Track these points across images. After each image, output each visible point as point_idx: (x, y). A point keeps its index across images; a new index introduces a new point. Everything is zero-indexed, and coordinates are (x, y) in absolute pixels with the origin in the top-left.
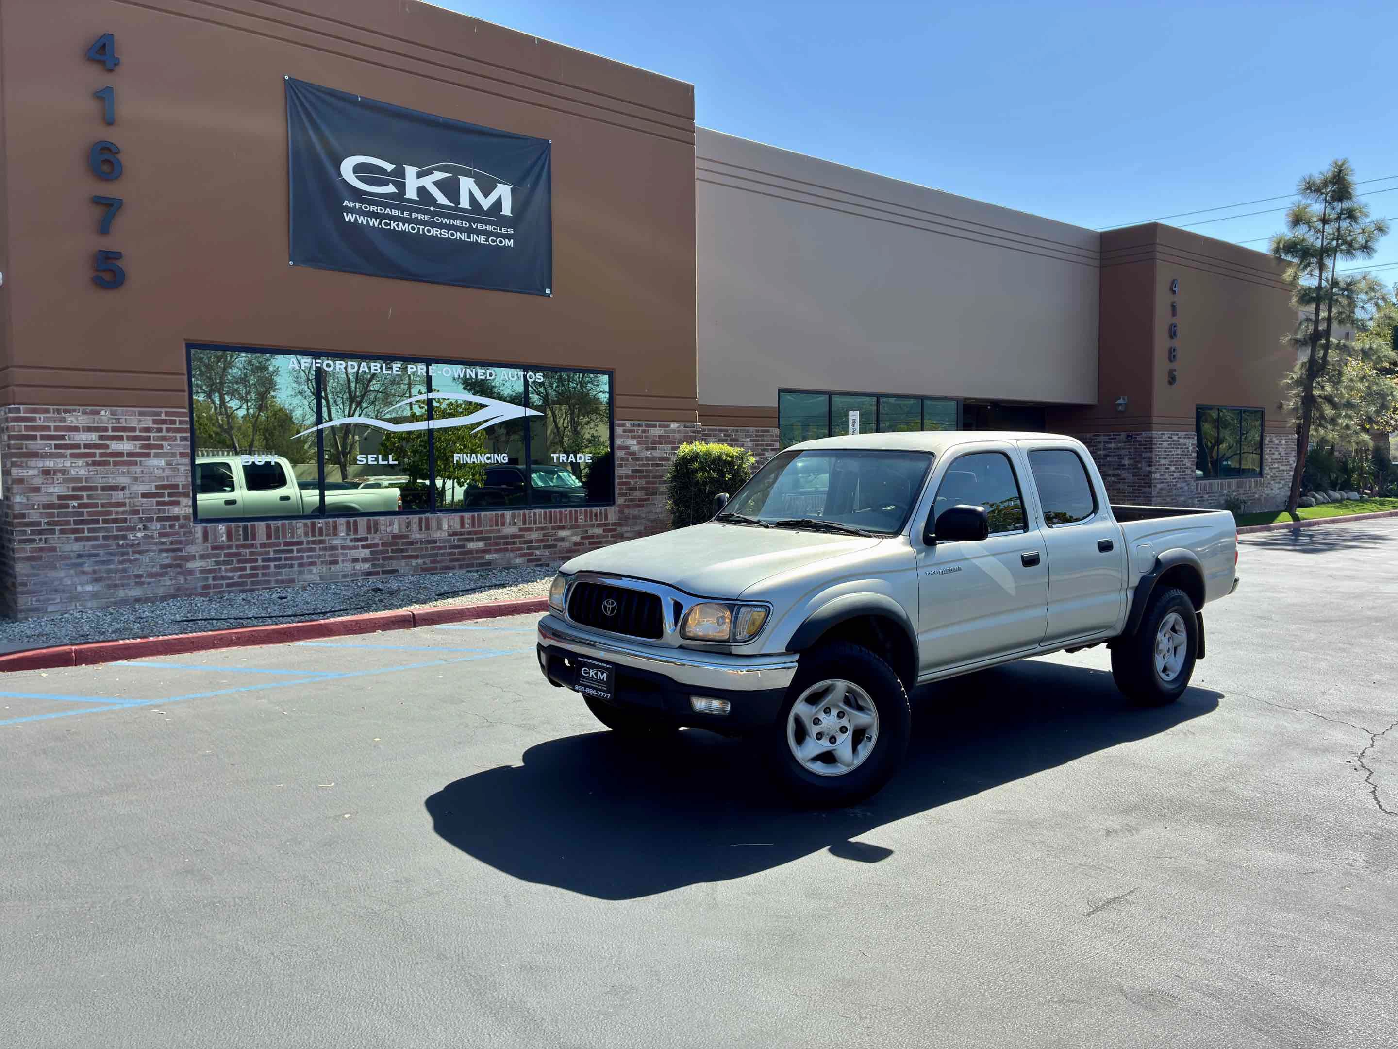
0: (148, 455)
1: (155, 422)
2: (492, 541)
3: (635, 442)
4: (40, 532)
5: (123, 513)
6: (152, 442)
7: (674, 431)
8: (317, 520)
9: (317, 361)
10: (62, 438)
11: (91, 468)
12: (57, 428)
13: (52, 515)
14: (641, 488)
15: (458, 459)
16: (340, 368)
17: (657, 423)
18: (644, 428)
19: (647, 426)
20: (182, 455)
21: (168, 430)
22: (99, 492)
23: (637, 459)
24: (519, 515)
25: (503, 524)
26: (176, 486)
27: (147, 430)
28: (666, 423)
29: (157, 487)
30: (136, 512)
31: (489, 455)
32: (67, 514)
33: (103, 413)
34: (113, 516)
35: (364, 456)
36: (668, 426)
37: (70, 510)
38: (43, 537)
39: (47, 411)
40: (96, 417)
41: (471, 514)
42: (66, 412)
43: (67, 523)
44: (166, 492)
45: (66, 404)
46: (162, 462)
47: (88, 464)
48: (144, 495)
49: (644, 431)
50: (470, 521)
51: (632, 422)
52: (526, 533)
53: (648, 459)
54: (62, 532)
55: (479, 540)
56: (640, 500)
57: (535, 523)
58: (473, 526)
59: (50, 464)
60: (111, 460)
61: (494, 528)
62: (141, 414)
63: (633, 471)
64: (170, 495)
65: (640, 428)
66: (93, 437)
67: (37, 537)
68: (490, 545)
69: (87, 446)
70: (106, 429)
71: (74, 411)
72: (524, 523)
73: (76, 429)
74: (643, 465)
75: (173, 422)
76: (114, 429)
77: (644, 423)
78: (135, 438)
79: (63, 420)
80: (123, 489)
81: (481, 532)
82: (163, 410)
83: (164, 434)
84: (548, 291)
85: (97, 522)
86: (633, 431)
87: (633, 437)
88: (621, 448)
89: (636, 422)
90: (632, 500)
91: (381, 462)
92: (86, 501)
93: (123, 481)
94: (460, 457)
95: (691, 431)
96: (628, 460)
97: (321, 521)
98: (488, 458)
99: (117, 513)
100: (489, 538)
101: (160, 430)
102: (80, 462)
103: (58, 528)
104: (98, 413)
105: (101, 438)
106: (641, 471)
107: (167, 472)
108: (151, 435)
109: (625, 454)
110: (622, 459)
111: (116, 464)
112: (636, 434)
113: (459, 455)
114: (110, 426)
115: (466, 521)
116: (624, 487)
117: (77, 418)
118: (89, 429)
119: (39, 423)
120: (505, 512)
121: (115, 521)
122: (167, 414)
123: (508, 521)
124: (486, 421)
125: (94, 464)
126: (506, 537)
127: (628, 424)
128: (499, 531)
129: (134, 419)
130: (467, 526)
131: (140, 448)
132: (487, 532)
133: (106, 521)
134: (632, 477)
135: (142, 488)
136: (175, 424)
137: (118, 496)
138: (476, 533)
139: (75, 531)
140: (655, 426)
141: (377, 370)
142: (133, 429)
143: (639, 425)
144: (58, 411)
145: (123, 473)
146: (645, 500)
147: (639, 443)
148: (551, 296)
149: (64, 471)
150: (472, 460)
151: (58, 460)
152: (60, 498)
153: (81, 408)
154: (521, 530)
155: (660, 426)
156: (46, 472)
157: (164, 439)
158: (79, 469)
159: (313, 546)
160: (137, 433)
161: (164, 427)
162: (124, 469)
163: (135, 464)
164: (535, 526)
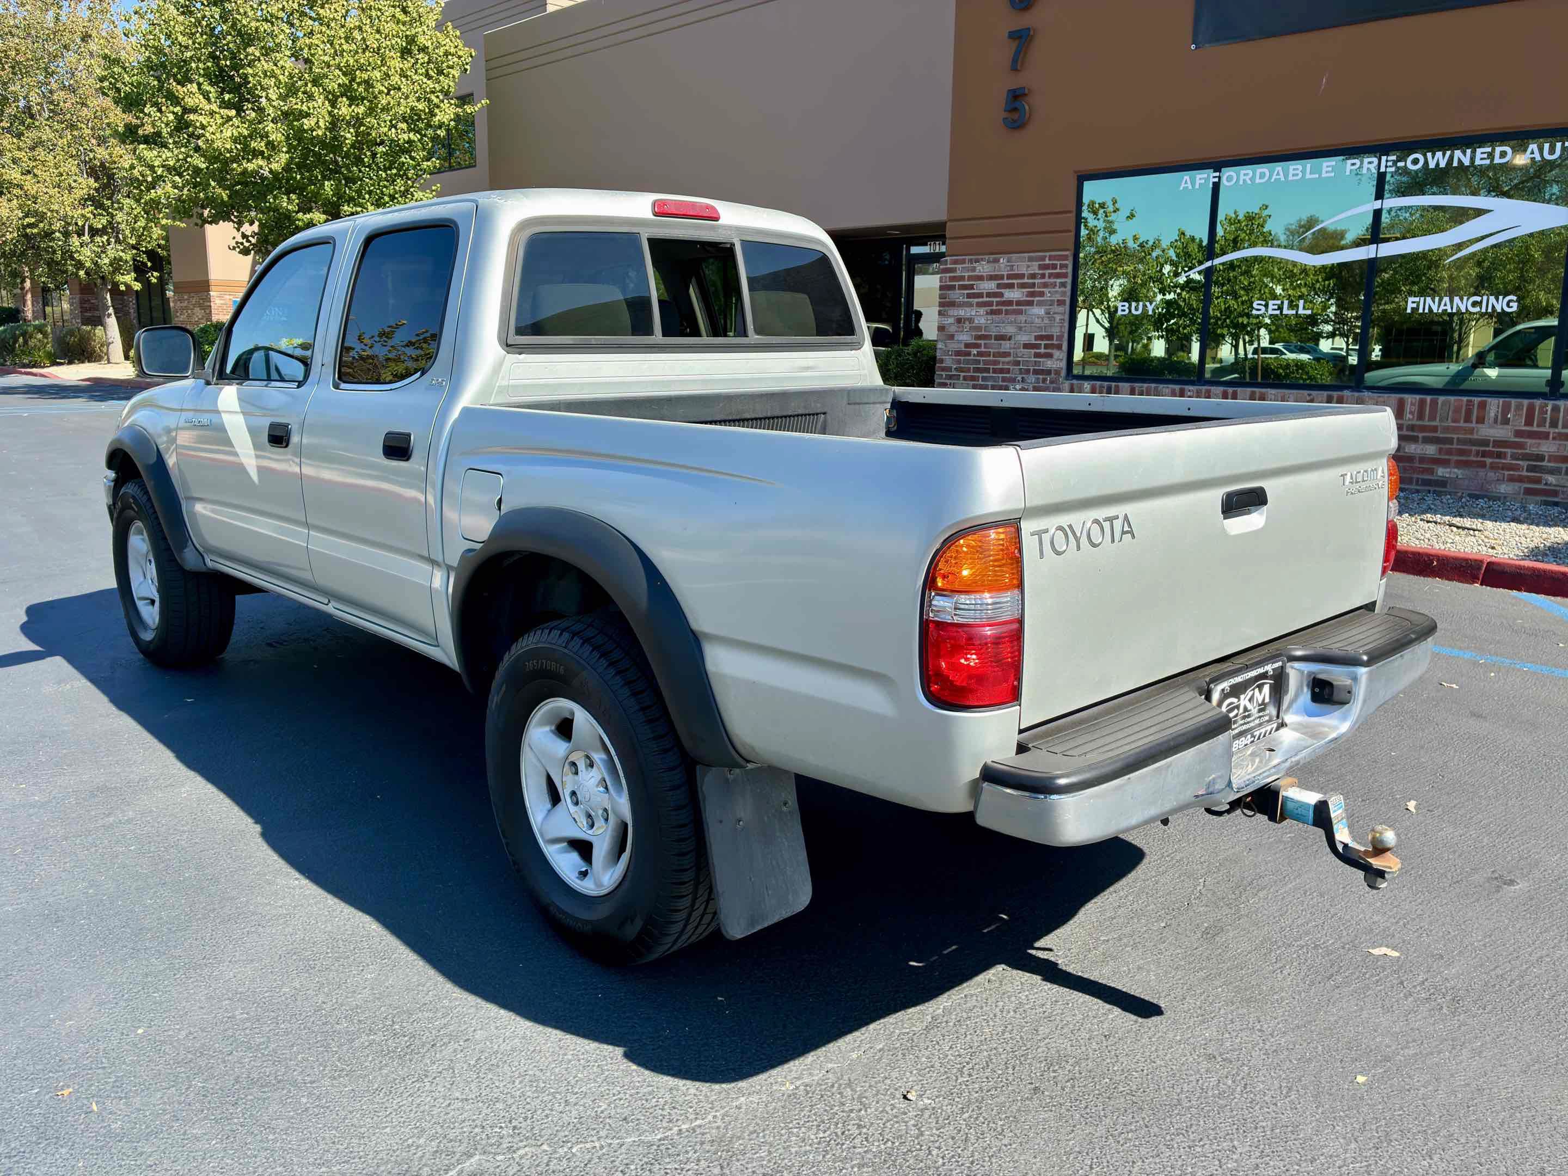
0: (1030, 303)
1: (1041, 267)
2: (1455, 446)
4: (950, 377)
5: (1008, 363)
6: (1037, 289)
8: (1186, 387)
9: (1216, 174)
10: (971, 287)
11: (989, 317)
12: (970, 278)
13: (959, 362)
15: (1415, 305)
16: (1244, 180)
20: (1060, 303)
21: (1051, 276)
22: (993, 341)
24: (1519, 407)
25: (1481, 420)
26: (1050, 337)
27: (1033, 276)
29: (1037, 338)
30: (1018, 363)
31: (1478, 299)
32: (968, 362)
33: (1001, 260)
34: (1000, 366)
35: (1263, 303)
37: (972, 357)
38: (952, 382)
39: (963, 262)
40: (996, 265)
41: (1418, 397)
42: (977, 261)
43: (968, 370)
44: (1043, 343)
45: (977, 254)
46: (1041, 311)
47: (987, 313)
48: (1026, 346)
50: (1415, 409)
52: (1529, 441)
54: (965, 378)
55: (1427, 441)
57: (1554, 424)
58: (1421, 417)
59: (961, 312)
60: (1004, 308)
61: (1462, 424)
62: (1031, 259)
64: (1046, 347)
66: (990, 286)
67: (948, 382)
68: (1449, 452)
69: (989, 295)
70: (1002, 277)
71: (982, 260)
72: (1529, 422)
73: (980, 278)
75: (1054, 267)
76: (1009, 277)
78: (1023, 286)
79: (974, 269)
80: (1010, 339)
81: (1435, 429)
82: (1048, 254)
83: (1047, 280)
85: (987, 370)
91: (1285, 311)
92: (983, 349)
93: (1010, 330)
94: (1418, 303)
98: (1475, 304)
99: (1003, 363)
100: (1450, 441)
101: (1043, 276)
102: (982, 311)
103: (962, 374)
104: (997, 261)
105: (999, 286)
107: (1046, 321)
108: (1036, 281)
111: (1007, 312)
113: (1417, 299)
114: (1005, 273)
115: (1408, 408)
117: (983, 268)
118: (991, 278)
119: (958, 274)
120: (1489, 400)
121: (1001, 371)
122: (1051, 258)
123: (1492, 414)
124: (1483, 238)
125: (993, 312)
126: (1485, 442)
128: (1471, 431)
129: (1025, 266)
130: (1409, 416)
131: (1027, 296)
132: (1447, 429)
133: (995, 371)
135: (1024, 338)
136: (1056, 268)
137: (1006, 346)
138: (1423, 429)
139: (973, 378)
142: (1021, 276)
144: (971, 261)
145: (1011, 322)
149: (970, 320)
150: (1442, 307)
151: (967, 309)
152: (967, 345)
153: (987, 257)
154: (1519, 433)
156: (959, 321)
157: (1045, 285)
158: (980, 317)
160: (1026, 280)
161: (1047, 272)
162: (1012, 318)
163: (1020, 312)
164: (1552, 430)
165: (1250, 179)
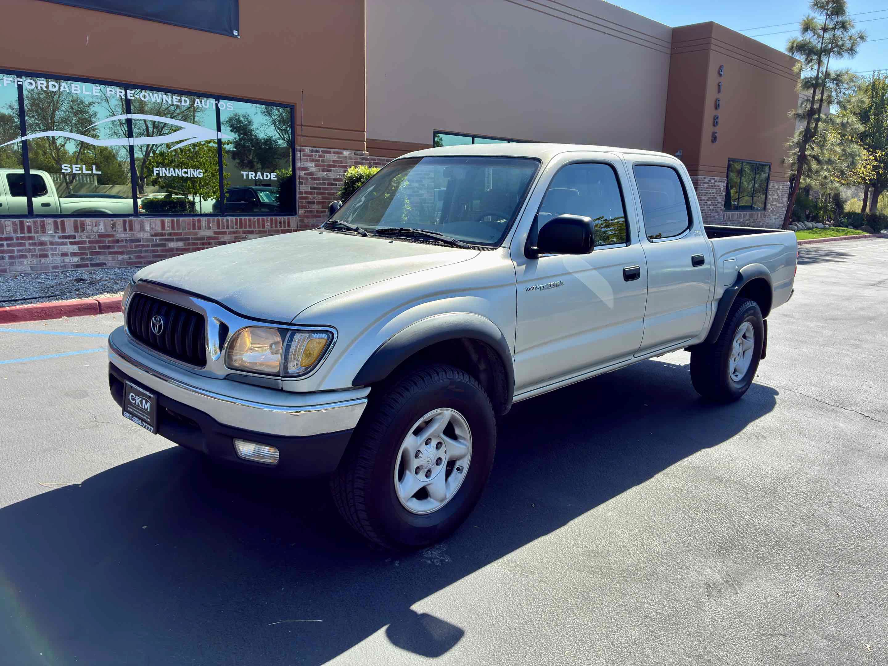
2: (191, 241)
3: (313, 165)
7: (346, 157)
8: (25, 220)
9: (19, 79)
14: (319, 203)
15: (158, 172)
16: (41, 87)
17: (332, 150)
18: (321, 153)
19: (323, 152)
23: (315, 179)
24: (214, 221)
25: (200, 228)
28: (340, 151)
31: (186, 170)
35: (69, 166)
36: (341, 153)
41: (170, 218)
49: (320, 156)
50: (170, 224)
51: (311, 149)
52: (220, 236)
53: (324, 179)
55: (179, 240)
56: (317, 212)
57: (228, 228)
58: (173, 228)
61: (192, 231)
63: (311, 188)
65: (318, 154)
68: (189, 244)
72: (218, 228)
74: (320, 184)
77: (320, 149)
81: (180, 234)
84: (235, 33)
86: (312, 156)
87: (312, 161)
88: (301, 169)
89: (315, 149)
90: (311, 212)
91: (85, 172)
94: (159, 171)
95: (360, 158)
96: (307, 179)
97: (29, 220)
98: (186, 173)
100: (188, 239)
106: (319, 189)
109: (305, 174)
110: (302, 178)
112: (314, 158)
113: (158, 169)
115: (167, 224)
116: (304, 201)
120: (201, 218)
123: (204, 225)
124: (182, 141)
126: (202, 238)
127: (307, 150)
128: (196, 234)
130: (167, 228)
132: (186, 234)
134: (311, 193)
138: (175, 234)
140: (330, 152)
141: (77, 90)
143: (317, 151)
146: (322, 212)
147: (316, 166)
148: (239, 37)
150: (170, 174)
154: (215, 233)
155: (334, 153)
159: (23, 242)
164: (227, 230)
165: (46, 87)
